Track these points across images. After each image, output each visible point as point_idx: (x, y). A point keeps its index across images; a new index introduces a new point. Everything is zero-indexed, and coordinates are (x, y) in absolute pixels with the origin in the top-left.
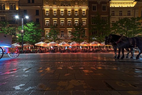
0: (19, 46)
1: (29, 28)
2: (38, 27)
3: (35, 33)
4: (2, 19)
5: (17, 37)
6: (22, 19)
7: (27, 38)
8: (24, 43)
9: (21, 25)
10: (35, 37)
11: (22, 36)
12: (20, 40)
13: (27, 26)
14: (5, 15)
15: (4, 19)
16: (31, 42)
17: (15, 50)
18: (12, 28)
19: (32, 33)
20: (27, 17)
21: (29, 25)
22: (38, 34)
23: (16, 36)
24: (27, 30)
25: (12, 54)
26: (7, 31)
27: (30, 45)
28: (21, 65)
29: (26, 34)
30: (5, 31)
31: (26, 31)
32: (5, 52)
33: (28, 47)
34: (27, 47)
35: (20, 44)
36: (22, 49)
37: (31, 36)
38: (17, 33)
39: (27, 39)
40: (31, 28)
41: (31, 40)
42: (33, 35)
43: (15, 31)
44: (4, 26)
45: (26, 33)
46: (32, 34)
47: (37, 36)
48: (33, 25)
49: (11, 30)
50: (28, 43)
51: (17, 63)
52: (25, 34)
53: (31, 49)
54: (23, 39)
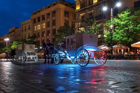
0: (107, 48)
1: (121, 20)
2: (138, 15)
3: (131, 27)
4: (90, 16)
5: (105, 36)
6: (112, 9)
7: (118, 36)
8: (114, 45)
9: (110, 19)
10: (132, 33)
11: (111, 35)
12: (108, 40)
13: (119, 18)
14: (92, 11)
15: (92, 15)
16: (124, 41)
17: (101, 54)
18: (99, 25)
19: (127, 26)
20: (119, 5)
21: (122, 15)
22: (137, 27)
23: (103, 35)
24: (118, 25)
25: (98, 60)
26: (94, 30)
27: (124, 47)
28: (107, 76)
29: (117, 31)
30: (92, 31)
31: (116, 26)
32: (91, 56)
33: (120, 51)
34: (118, 50)
35: (109, 45)
36: (112, 53)
37: (125, 32)
38: (105, 31)
39: (118, 38)
40: (125, 20)
41: (125, 39)
42: (128, 30)
43: (102, 28)
44: (91, 24)
45: (117, 29)
46: (127, 28)
47: (135, 30)
48: (129, 15)
49: (99, 27)
50: (120, 43)
51: (103, 72)
52: (115, 31)
53: (124, 52)
54: (112, 38)
